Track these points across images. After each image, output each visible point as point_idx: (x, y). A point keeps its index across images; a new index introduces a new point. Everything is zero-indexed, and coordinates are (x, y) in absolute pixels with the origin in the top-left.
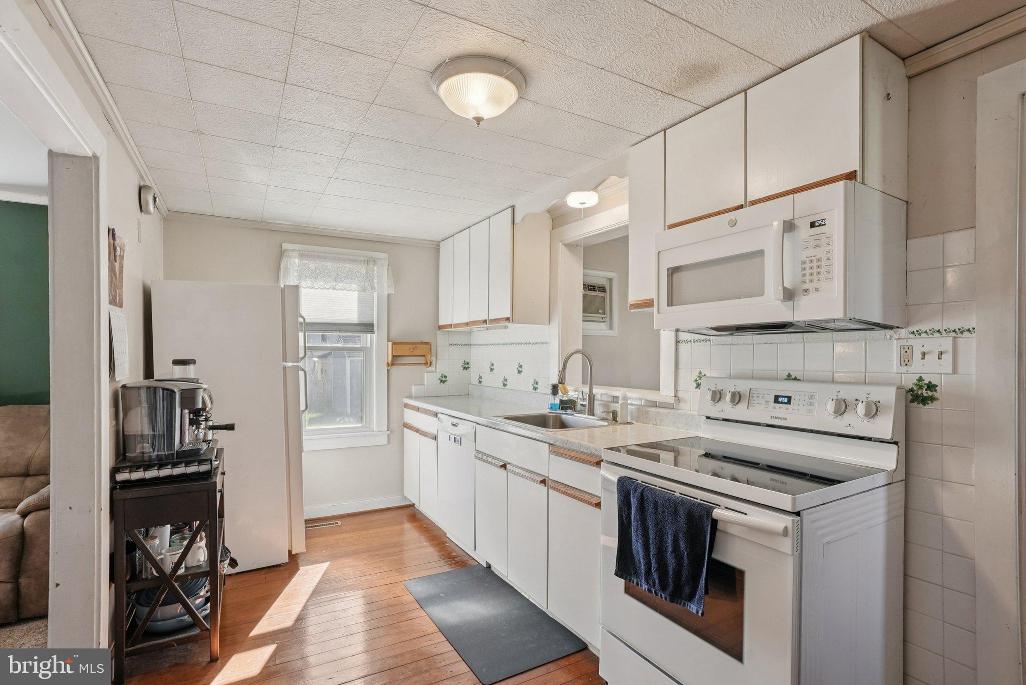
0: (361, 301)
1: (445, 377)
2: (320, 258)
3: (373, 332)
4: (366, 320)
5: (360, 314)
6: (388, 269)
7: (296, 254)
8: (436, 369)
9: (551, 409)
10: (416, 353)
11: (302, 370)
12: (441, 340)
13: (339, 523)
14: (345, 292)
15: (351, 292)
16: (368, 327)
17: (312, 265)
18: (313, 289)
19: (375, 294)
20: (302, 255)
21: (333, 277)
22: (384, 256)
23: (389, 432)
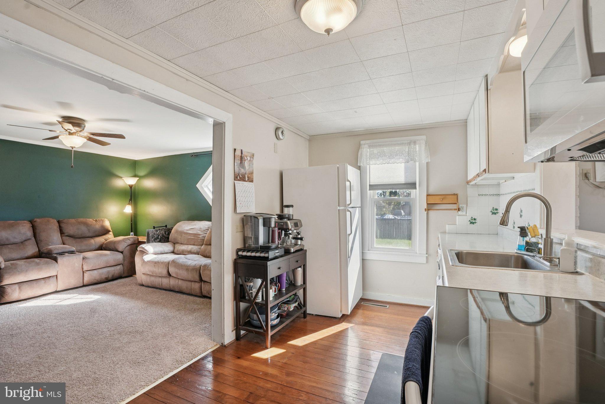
0: (406, 169)
1: (475, 219)
2: (380, 146)
3: (415, 188)
4: (410, 181)
5: (406, 177)
6: (426, 146)
7: (366, 146)
8: (466, 213)
9: (518, 249)
10: (444, 202)
11: (349, 211)
12: (471, 191)
13: (388, 306)
14: (396, 164)
15: (399, 164)
16: (413, 185)
17: (375, 151)
18: (376, 165)
19: (417, 164)
20: (370, 146)
21: (387, 156)
22: (424, 137)
23: (427, 255)
